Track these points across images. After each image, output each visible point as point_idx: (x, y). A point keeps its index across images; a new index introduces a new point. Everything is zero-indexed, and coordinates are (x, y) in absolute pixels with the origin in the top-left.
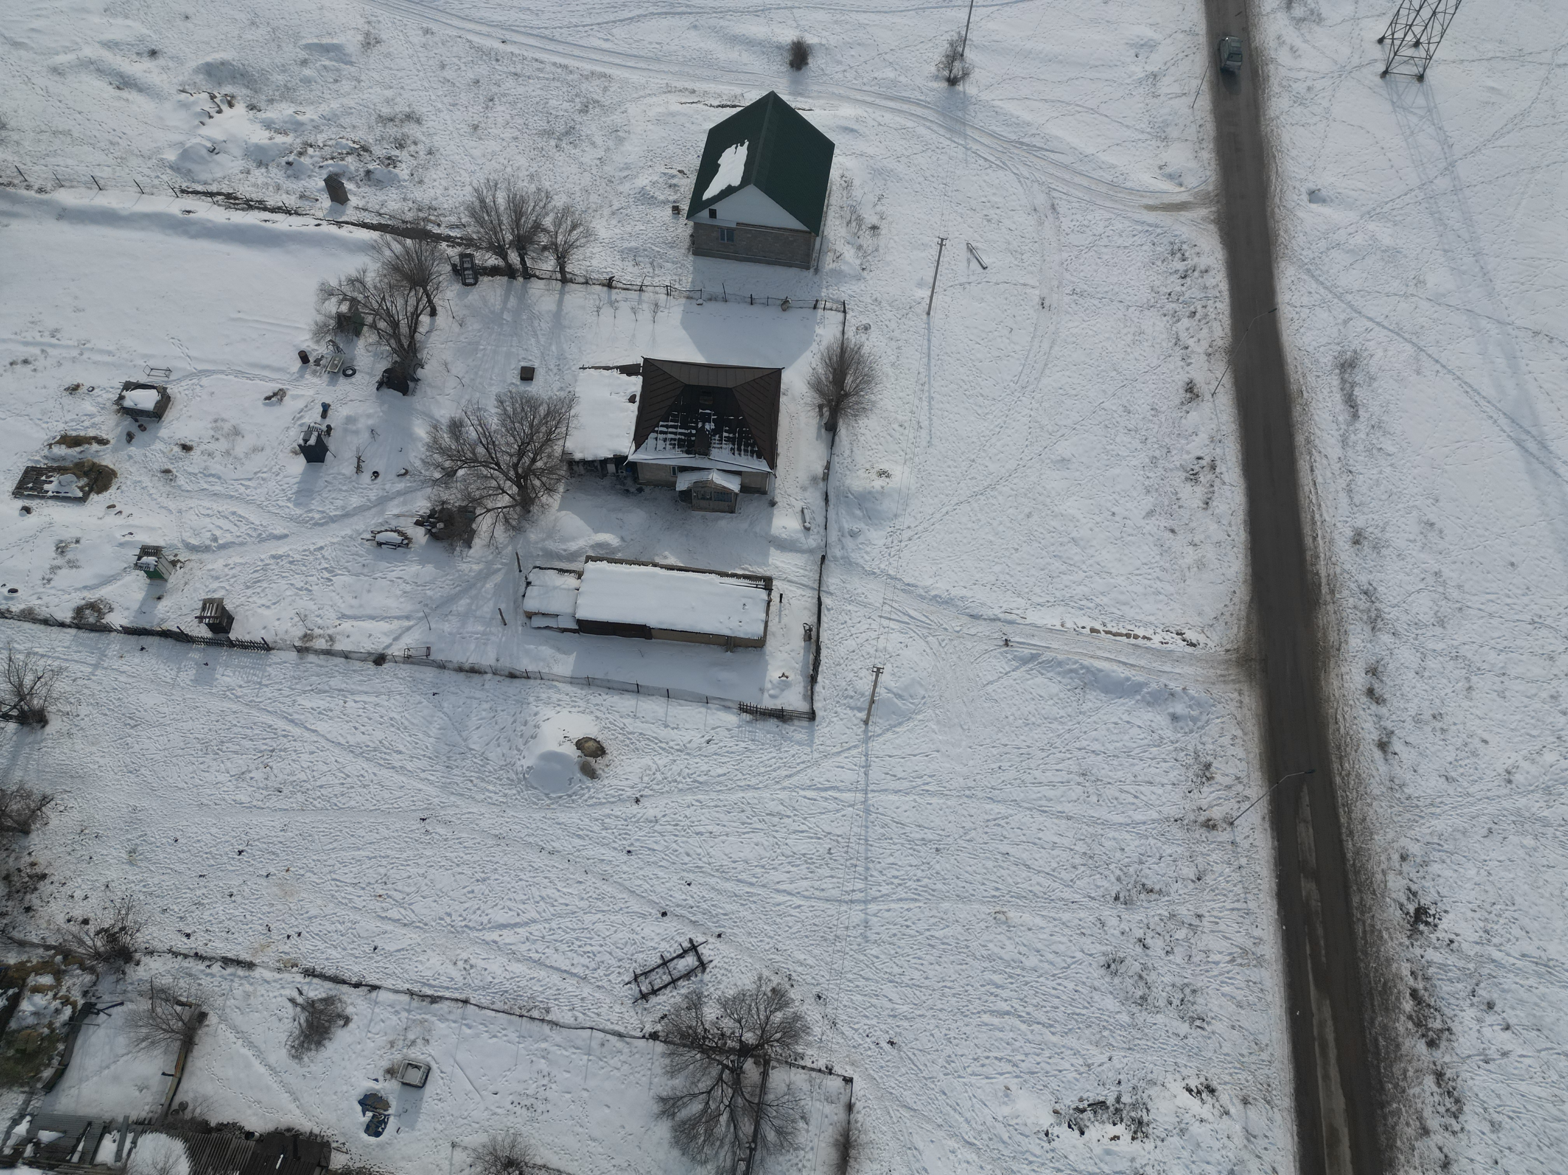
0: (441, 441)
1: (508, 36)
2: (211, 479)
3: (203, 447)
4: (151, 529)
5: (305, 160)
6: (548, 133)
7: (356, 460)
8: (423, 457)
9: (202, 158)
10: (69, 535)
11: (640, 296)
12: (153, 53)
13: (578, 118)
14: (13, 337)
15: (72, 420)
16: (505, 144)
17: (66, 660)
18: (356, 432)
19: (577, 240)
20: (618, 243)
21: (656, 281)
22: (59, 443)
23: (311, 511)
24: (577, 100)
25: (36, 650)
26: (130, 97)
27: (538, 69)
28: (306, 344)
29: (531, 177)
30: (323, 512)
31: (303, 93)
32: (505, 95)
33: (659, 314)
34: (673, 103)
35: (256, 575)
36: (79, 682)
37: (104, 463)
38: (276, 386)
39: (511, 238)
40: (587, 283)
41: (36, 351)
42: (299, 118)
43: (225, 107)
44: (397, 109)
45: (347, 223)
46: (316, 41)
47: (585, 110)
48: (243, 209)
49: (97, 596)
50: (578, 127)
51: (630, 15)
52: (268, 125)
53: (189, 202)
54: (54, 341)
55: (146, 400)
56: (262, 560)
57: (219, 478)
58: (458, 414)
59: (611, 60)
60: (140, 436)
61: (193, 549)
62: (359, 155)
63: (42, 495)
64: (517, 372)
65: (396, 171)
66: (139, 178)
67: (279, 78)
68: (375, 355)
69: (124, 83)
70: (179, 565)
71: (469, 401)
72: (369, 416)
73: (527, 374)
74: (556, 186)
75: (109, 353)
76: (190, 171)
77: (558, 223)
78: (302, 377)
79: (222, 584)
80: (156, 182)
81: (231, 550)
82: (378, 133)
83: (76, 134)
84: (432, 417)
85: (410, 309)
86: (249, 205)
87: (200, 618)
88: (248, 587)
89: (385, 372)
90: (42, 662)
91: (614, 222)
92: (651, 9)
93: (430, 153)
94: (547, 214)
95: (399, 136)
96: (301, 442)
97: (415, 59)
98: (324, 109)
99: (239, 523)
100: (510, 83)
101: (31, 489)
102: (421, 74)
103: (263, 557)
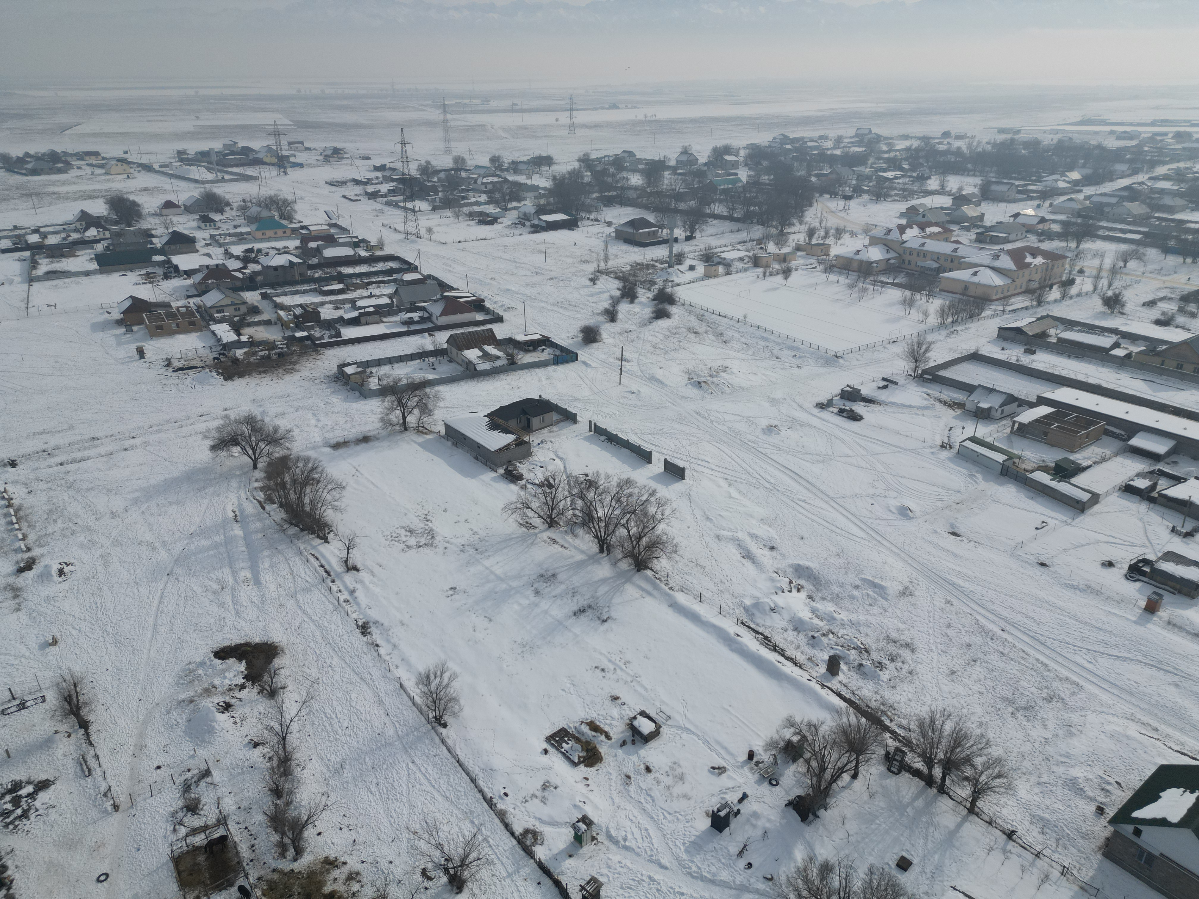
0: (809, 872)
1: (1008, 628)
2: (648, 798)
3: (657, 775)
4: (596, 807)
5: (825, 640)
6: (1010, 702)
7: (742, 846)
8: (790, 876)
9: (765, 610)
10: (554, 781)
11: (1034, 860)
12: (773, 548)
13: (1040, 703)
14: (606, 654)
15: (602, 715)
16: (970, 692)
17: (498, 858)
18: (754, 826)
19: (997, 787)
20: (1033, 808)
21: (1056, 856)
22: (587, 724)
23: (692, 862)
24: (1046, 690)
25: (490, 840)
26: (746, 564)
27: (1022, 658)
28: (758, 748)
29: (981, 724)
30: (699, 868)
31: (846, 603)
32: (987, 662)
33: (1046, 886)
34: (1133, 730)
35: (632, 882)
36: (495, 879)
37: (600, 750)
38: (722, 763)
39: (942, 757)
40: (990, 823)
41: (612, 667)
42: (835, 615)
43: (794, 591)
44: (902, 637)
45: (829, 688)
46: (871, 579)
47: (1049, 699)
48: (770, 649)
49: (542, 829)
50: (1037, 708)
51: (1118, 654)
52: (814, 611)
53: (742, 630)
54: (624, 667)
55: (646, 726)
56: (642, 875)
57: (653, 801)
58: (833, 860)
59: (1088, 676)
60: (629, 746)
61: (610, 837)
62: (861, 652)
63: (558, 747)
64: (896, 858)
65: (881, 673)
66: (723, 605)
67: (836, 589)
68: (798, 781)
69: (748, 556)
70: (595, 842)
71: (847, 856)
72: (769, 820)
73: (904, 864)
74: (998, 740)
75: (646, 689)
76: (753, 614)
77: (987, 766)
78: (742, 767)
79: (609, 874)
80: (731, 611)
81: (629, 853)
82: (881, 645)
83: (706, 570)
84: (813, 850)
85: (840, 764)
86: (775, 648)
87: (582, 888)
88: (622, 888)
89: (798, 797)
90: (486, 850)
91: (1037, 790)
92: (1139, 658)
93: (910, 673)
94: (981, 755)
95: (894, 653)
96: (715, 810)
97: (931, 614)
98: (854, 617)
99: (645, 838)
100: (995, 657)
101: (556, 741)
102: (931, 624)
103: (644, 873)
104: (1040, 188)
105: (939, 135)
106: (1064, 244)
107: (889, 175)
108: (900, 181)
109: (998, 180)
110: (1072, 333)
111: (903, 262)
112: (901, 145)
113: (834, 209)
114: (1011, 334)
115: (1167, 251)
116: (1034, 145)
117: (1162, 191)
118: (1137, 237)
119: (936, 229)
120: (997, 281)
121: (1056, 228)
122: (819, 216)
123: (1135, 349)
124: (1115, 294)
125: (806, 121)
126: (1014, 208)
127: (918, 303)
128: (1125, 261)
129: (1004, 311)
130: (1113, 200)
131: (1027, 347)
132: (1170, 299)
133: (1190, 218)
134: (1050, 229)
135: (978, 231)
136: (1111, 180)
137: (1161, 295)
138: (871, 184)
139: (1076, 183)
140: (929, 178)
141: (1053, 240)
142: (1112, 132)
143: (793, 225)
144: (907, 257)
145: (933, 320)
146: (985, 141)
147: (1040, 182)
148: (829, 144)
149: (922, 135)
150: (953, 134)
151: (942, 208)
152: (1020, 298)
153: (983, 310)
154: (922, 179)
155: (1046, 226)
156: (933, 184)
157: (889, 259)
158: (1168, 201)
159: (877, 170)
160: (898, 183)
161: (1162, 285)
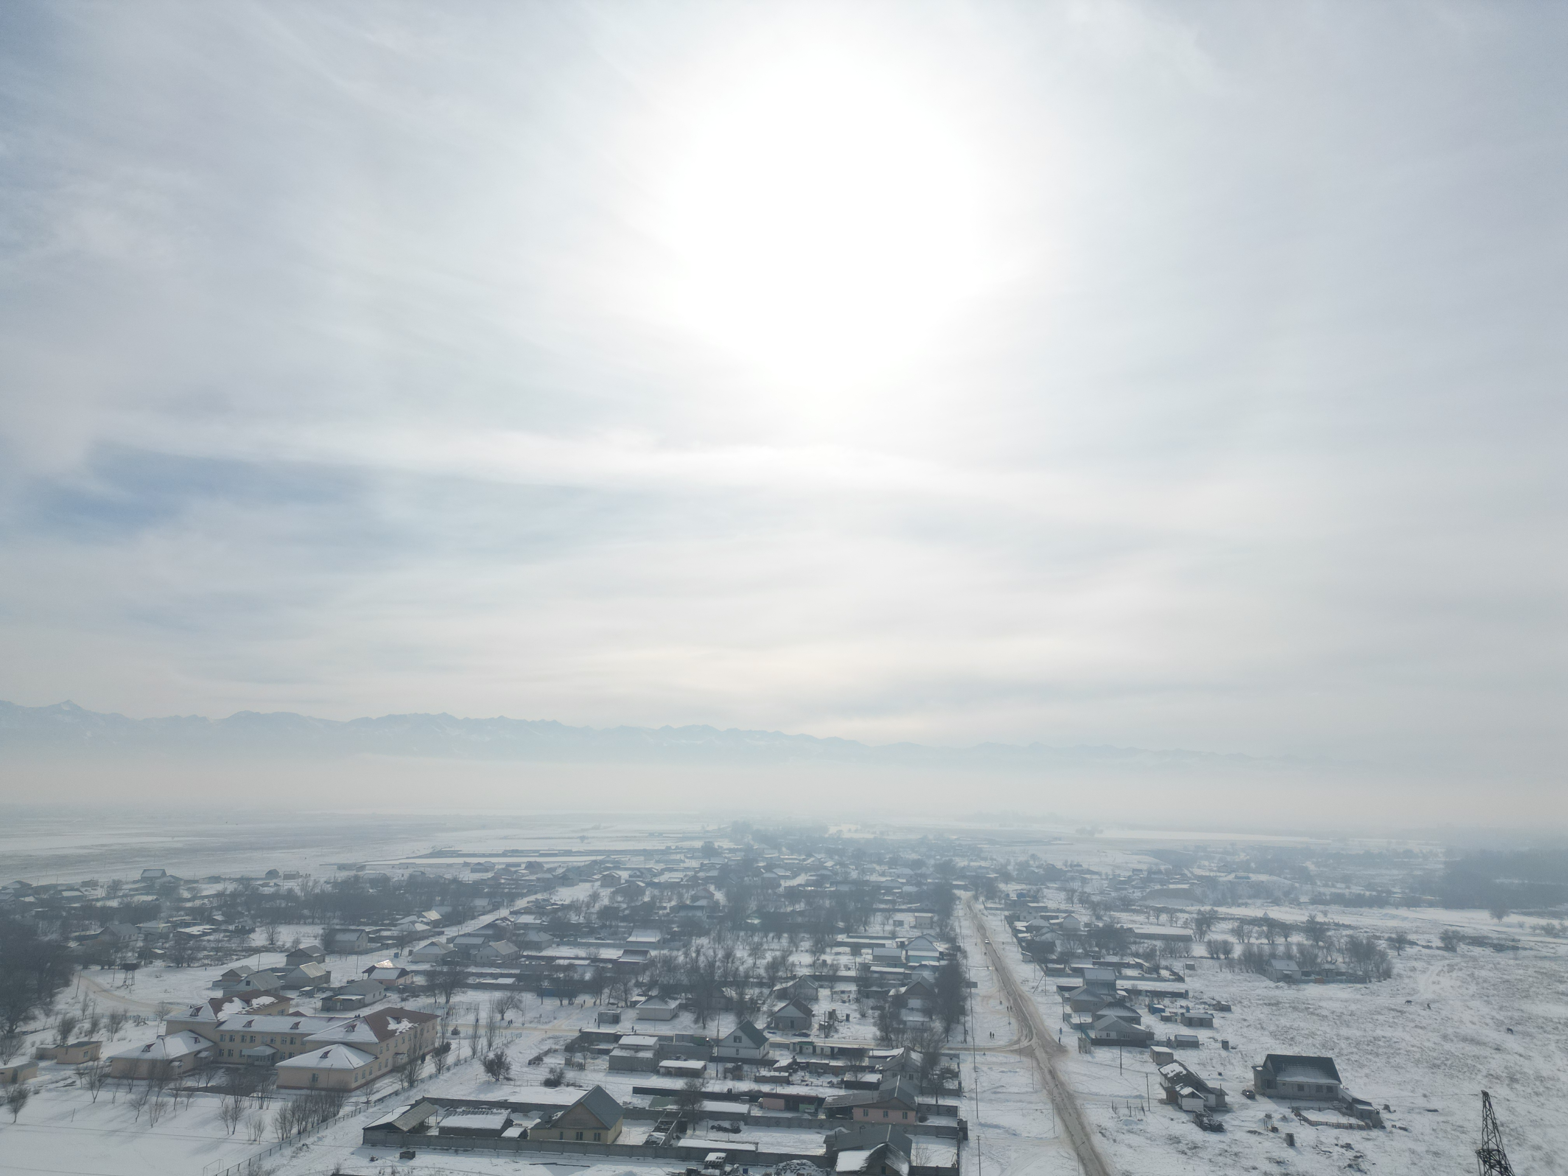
104: (395, 933)
105: (263, 875)
106: (431, 1000)
107: (195, 930)
108: (211, 938)
109: (343, 927)
110: (456, 1118)
111: (221, 1053)
112: (210, 890)
113: (108, 987)
114: (380, 1135)
115: (542, 994)
116: (382, 882)
117: (526, 926)
118: (509, 981)
119: (266, 1000)
120: (355, 1060)
121: (420, 980)
122: (81, 998)
123: (530, 1124)
124: (496, 1055)
125: (61, 862)
126: (367, 961)
127: (247, 1113)
128: (502, 1012)
129: (368, 1102)
130: (479, 941)
131: (404, 1150)
132: (556, 1051)
133: (558, 954)
134: (413, 983)
135: (324, 996)
136: (473, 918)
137: (546, 1048)
138: (167, 945)
139: (435, 924)
140: (253, 930)
141: (418, 996)
142: (466, 864)
143: (34, 1018)
144: (226, 1045)
145: (270, 1135)
146: (322, 880)
147: (395, 926)
148: (100, 893)
149: (239, 876)
150: (281, 874)
151: (274, 970)
152: (387, 1081)
153: (340, 1106)
154: (244, 932)
155: (407, 980)
156: (259, 938)
157: (199, 1052)
158: (533, 937)
159: (176, 925)
160: (209, 941)
161: (544, 1036)
